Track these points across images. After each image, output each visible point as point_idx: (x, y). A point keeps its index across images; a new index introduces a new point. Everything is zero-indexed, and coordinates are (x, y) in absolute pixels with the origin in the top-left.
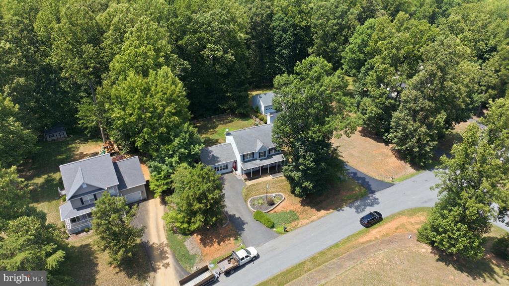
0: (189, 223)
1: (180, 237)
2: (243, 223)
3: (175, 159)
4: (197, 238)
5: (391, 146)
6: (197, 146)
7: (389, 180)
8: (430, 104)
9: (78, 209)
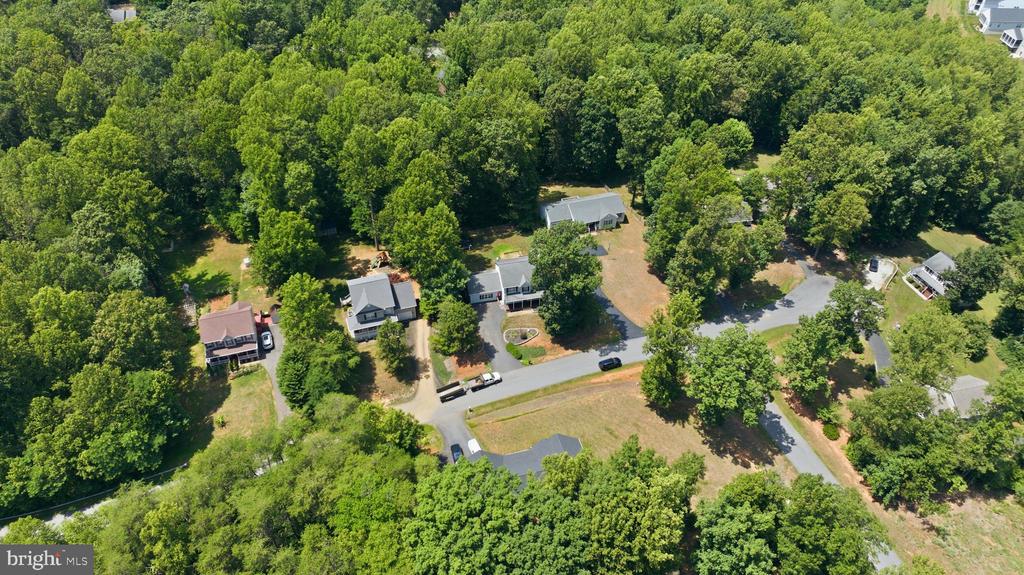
0: (449, 346)
1: (441, 356)
2: (495, 351)
3: (442, 291)
4: (454, 359)
6: (463, 280)
8: (697, 261)
9: (362, 323)
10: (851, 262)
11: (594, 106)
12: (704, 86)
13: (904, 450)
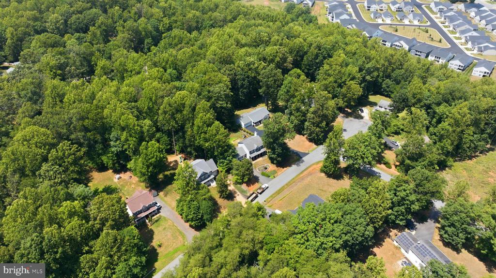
0: (243, 179)
1: (239, 185)
2: (258, 177)
3: (231, 157)
4: (245, 185)
5: (305, 136)
7: (307, 152)
8: (319, 119)
10: (354, 111)
11: (242, 75)
12: (278, 59)
13: (420, 160)
